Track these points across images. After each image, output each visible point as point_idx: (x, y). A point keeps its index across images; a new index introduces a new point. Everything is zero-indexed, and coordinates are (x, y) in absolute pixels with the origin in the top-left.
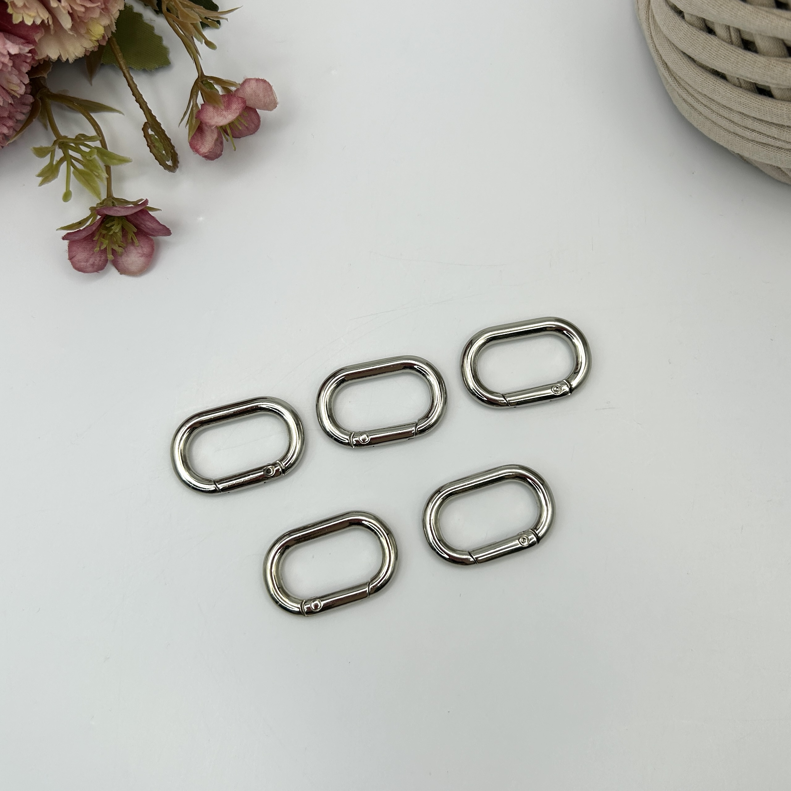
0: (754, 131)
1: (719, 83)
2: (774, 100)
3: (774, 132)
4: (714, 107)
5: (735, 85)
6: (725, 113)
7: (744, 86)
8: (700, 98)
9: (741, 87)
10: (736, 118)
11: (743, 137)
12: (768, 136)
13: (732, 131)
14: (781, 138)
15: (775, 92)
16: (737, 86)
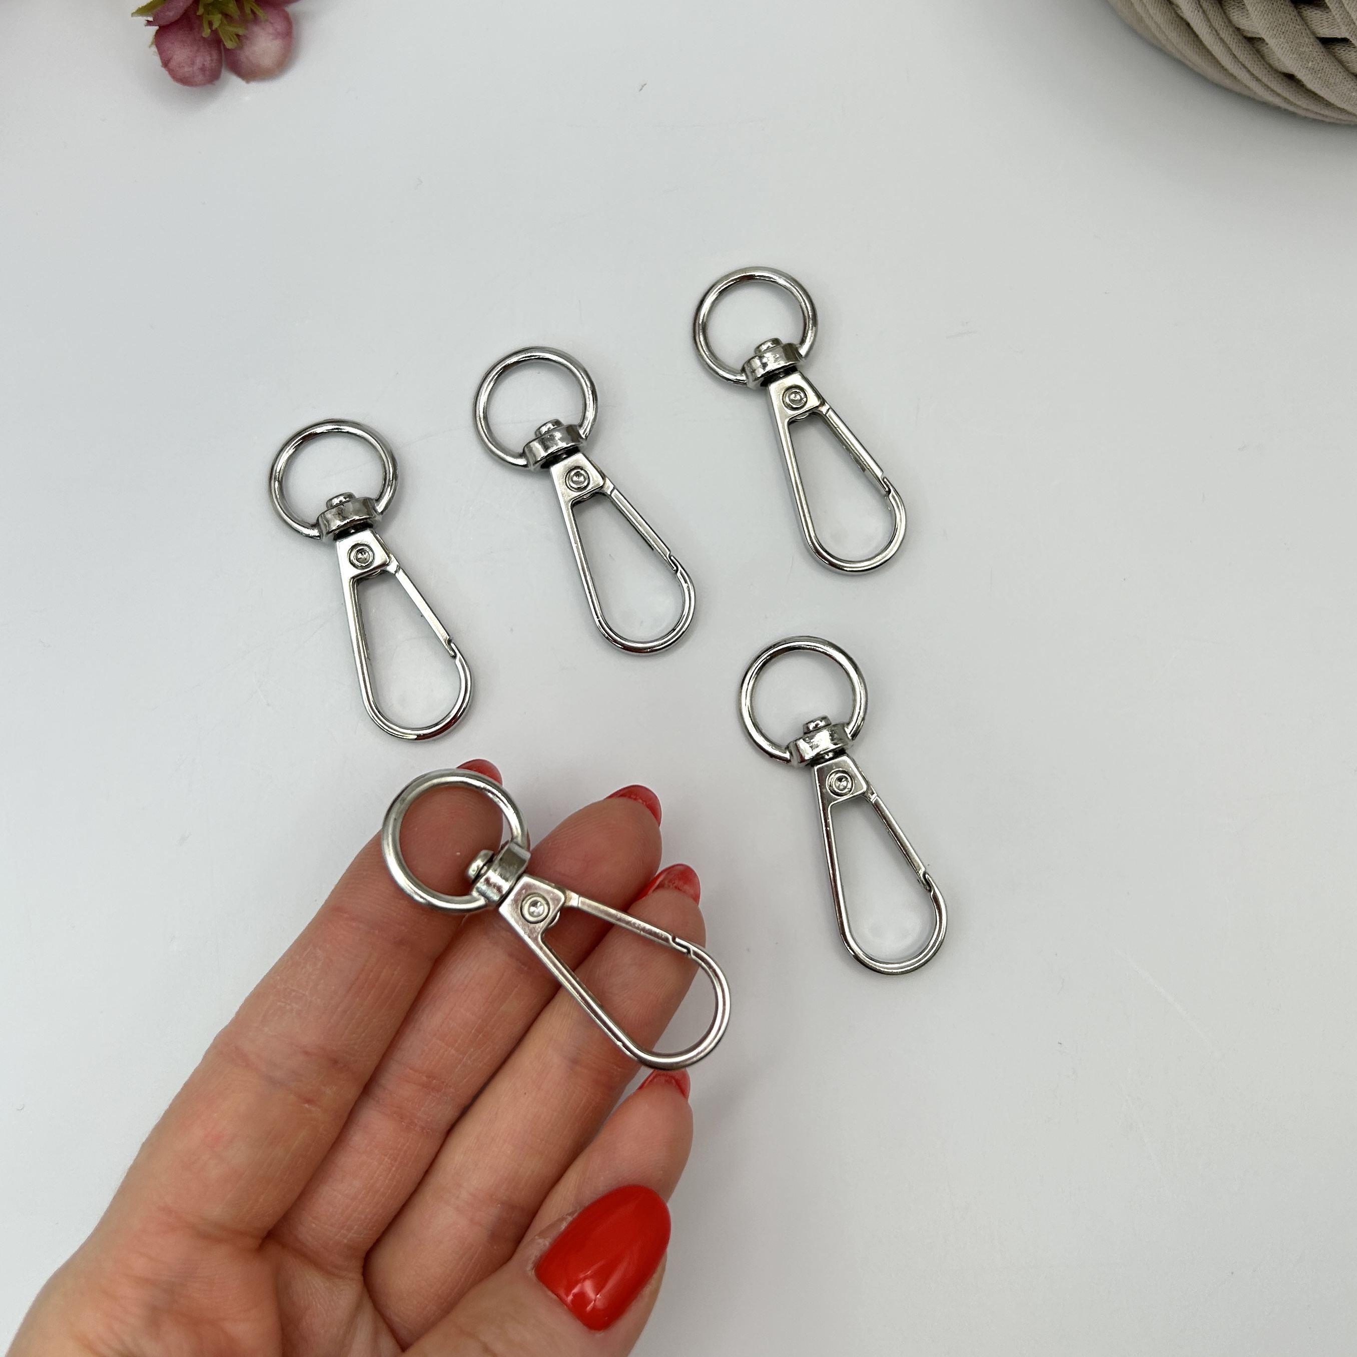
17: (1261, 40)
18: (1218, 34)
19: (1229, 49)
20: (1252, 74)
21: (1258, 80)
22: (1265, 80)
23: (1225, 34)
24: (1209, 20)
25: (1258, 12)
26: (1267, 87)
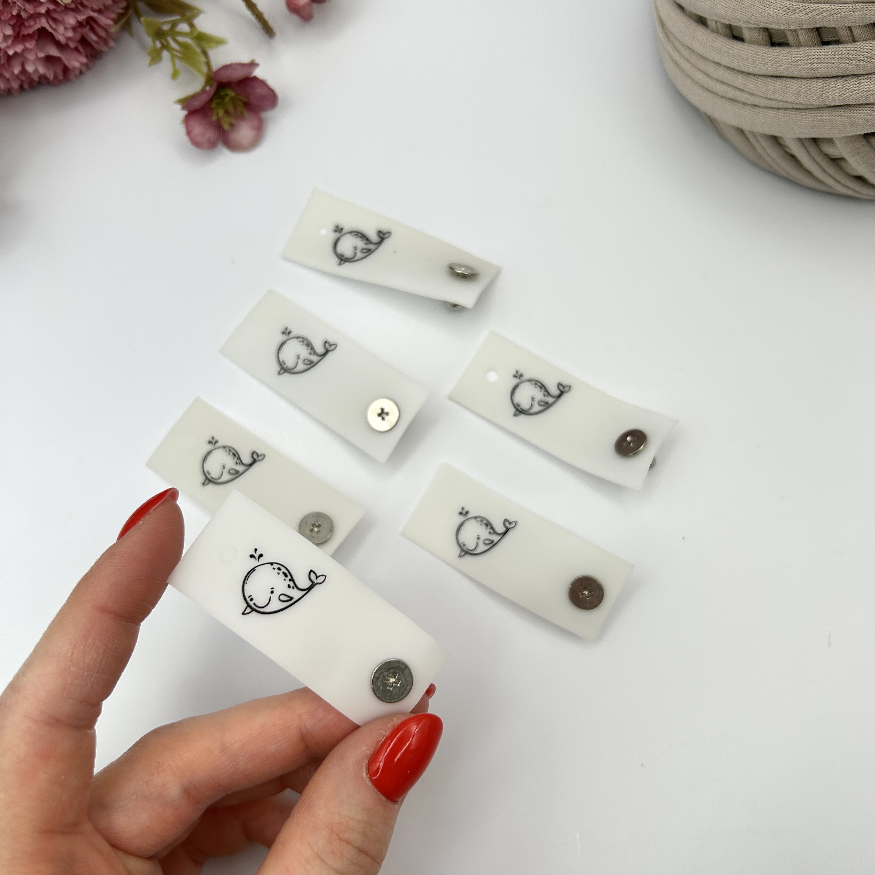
0: (723, 83)
1: (700, 31)
2: (743, 43)
3: (739, 81)
4: (693, 59)
5: (713, 31)
6: (702, 64)
7: (721, 31)
8: (682, 50)
9: (718, 33)
10: (711, 69)
11: (714, 93)
12: (736, 88)
13: (706, 86)
14: (746, 90)
15: (746, 34)
16: (715, 32)
17: (842, 159)
18: (814, 159)
19: (820, 167)
20: (835, 179)
21: (838, 182)
22: (843, 181)
23: (819, 159)
24: (808, 152)
25: (843, 143)
26: (844, 186)
